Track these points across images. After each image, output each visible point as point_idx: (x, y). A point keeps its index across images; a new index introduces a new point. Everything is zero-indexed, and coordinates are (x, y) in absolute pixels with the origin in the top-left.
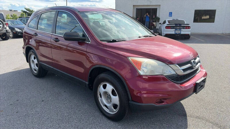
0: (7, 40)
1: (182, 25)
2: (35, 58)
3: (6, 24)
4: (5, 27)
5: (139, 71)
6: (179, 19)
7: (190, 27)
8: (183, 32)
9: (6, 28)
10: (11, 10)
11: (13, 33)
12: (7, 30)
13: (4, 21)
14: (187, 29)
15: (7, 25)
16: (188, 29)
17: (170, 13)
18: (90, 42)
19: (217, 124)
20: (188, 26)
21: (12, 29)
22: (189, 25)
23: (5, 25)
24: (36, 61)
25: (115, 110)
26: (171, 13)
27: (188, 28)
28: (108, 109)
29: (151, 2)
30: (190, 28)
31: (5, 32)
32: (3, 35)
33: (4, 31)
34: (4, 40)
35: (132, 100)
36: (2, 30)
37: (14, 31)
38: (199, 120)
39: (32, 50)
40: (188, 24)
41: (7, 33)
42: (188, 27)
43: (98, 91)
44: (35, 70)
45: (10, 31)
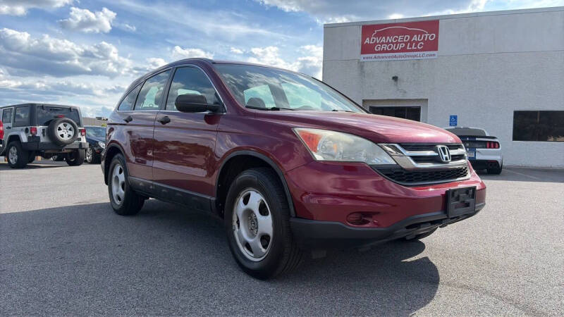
0: (79, 165)
1: (477, 139)
2: (120, 172)
3: (81, 131)
4: (79, 136)
5: (314, 153)
6: (471, 128)
7: (498, 143)
8: (482, 154)
9: (80, 139)
10: (100, 119)
11: (94, 151)
12: (81, 144)
13: (79, 124)
14: (490, 147)
15: (83, 133)
16: (494, 147)
17: (451, 117)
18: (226, 112)
19: (509, 300)
20: (495, 143)
21: (93, 143)
22: (496, 140)
23: (79, 134)
24: (122, 178)
25: (264, 250)
26: (455, 117)
27: (492, 145)
28: (251, 251)
29: (405, 92)
30: (499, 147)
31: (77, 147)
32: (71, 153)
33: (75, 145)
34: (71, 164)
35: (296, 215)
36: (71, 143)
37: (95, 149)
38: (468, 291)
39: (119, 155)
40: (494, 138)
41: (80, 151)
42: (495, 145)
43: (235, 213)
44: (119, 199)
45: (87, 145)
